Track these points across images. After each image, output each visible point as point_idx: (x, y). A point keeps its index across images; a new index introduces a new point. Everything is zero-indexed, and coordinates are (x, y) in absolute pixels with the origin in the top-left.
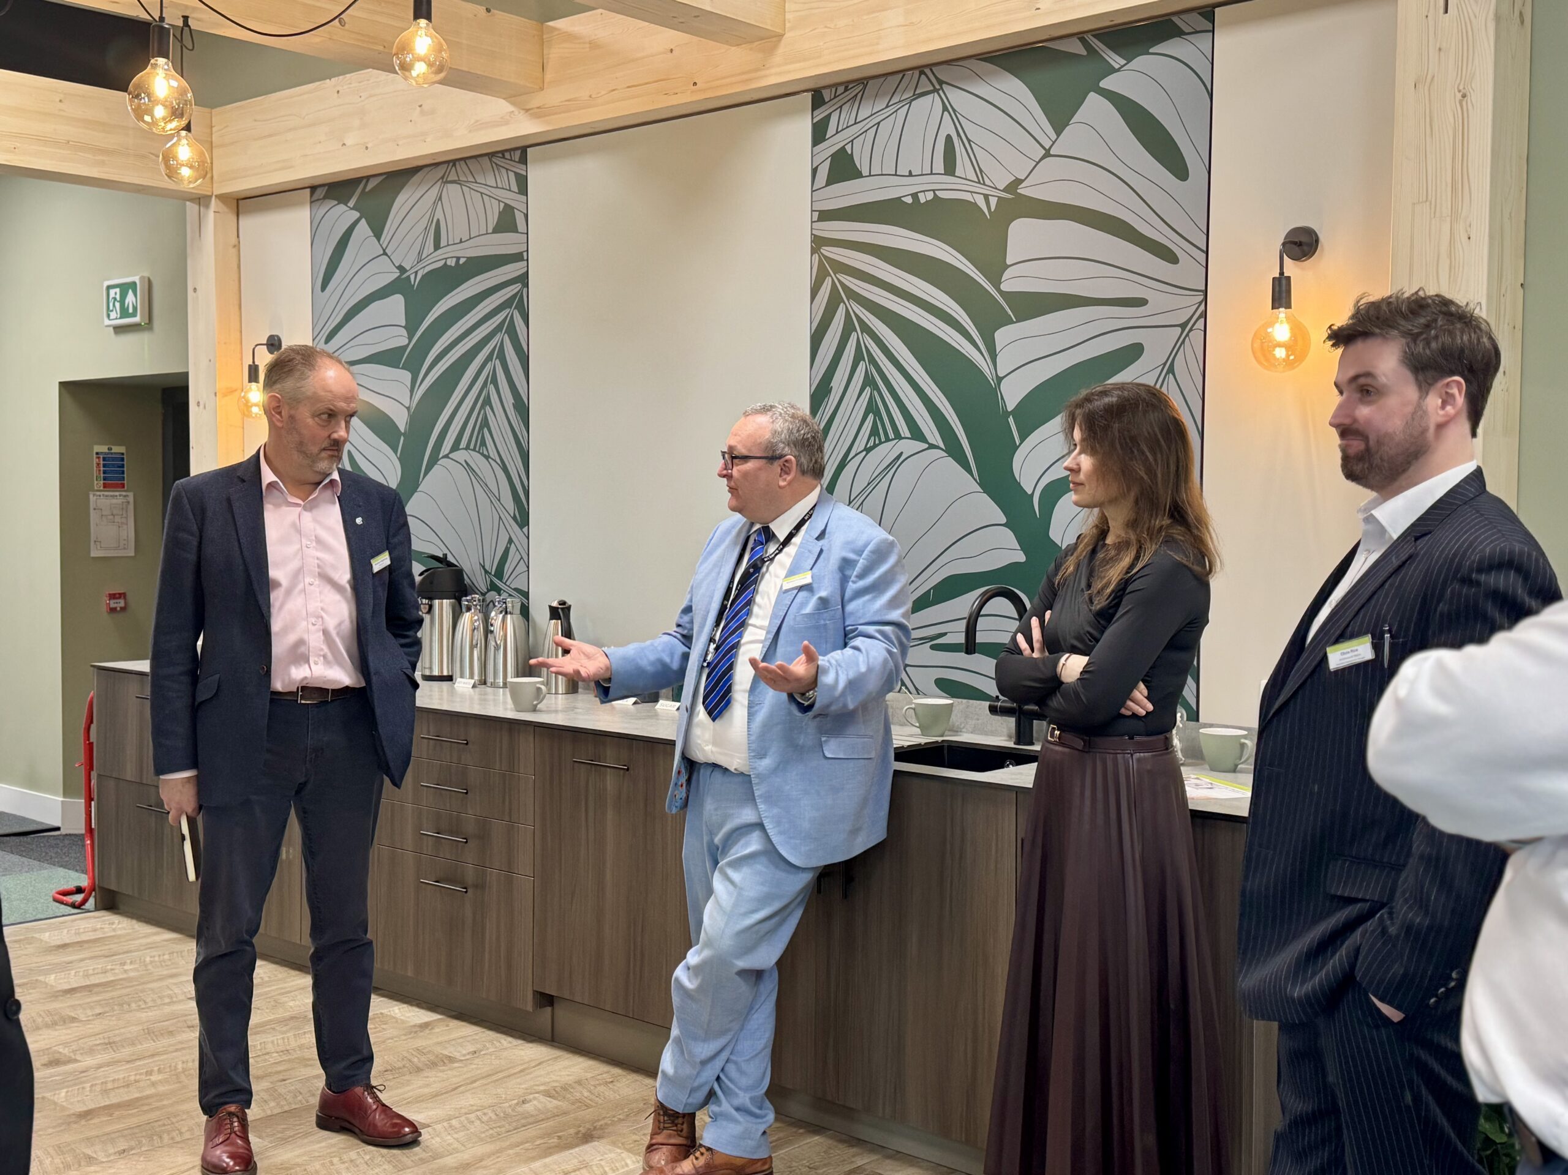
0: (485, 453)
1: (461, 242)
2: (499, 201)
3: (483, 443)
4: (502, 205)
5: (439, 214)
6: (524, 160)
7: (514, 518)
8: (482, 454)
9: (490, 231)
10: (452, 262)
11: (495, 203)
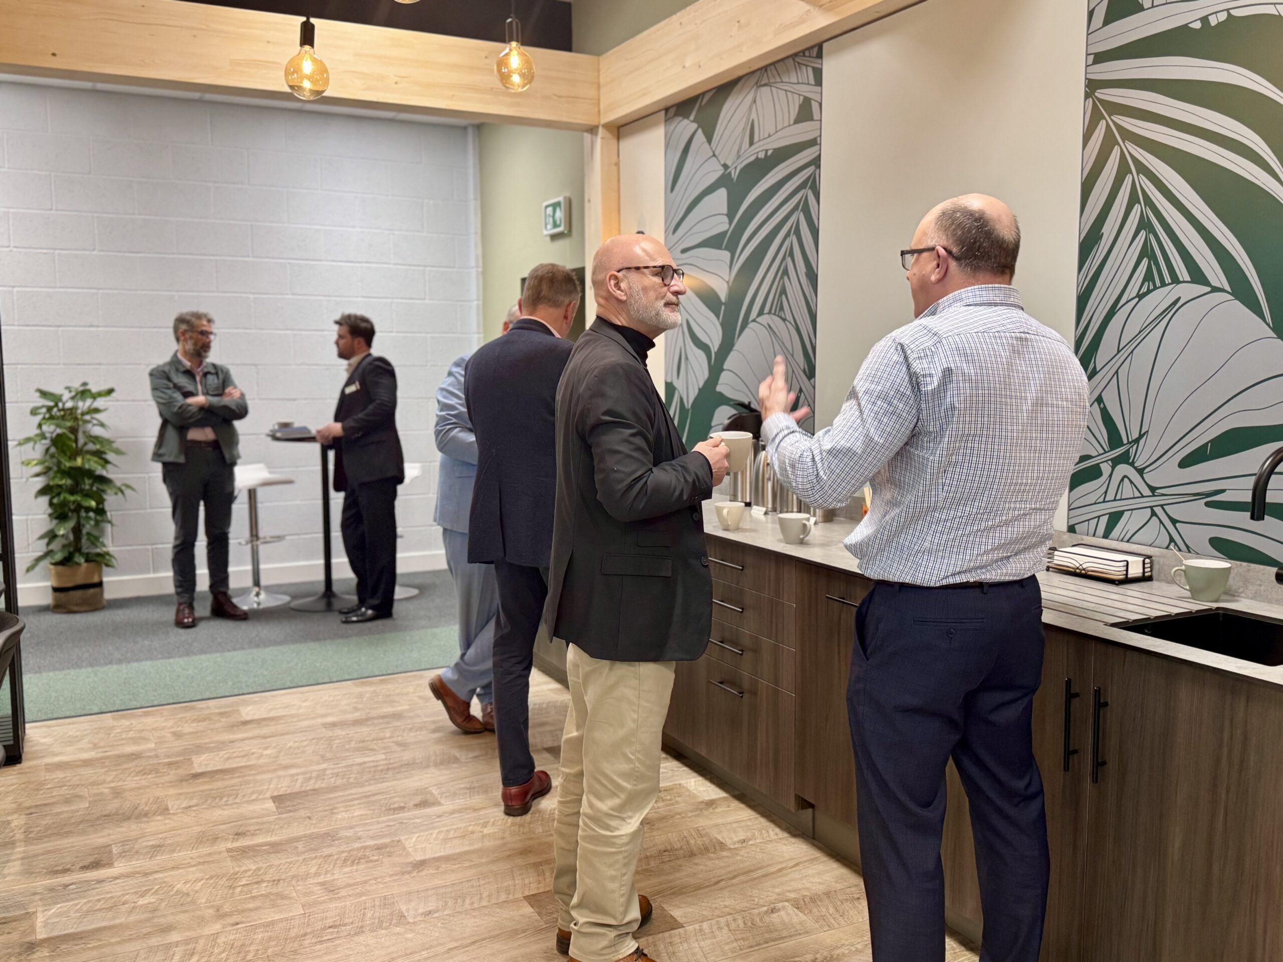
0: (783, 316)
1: (769, 136)
2: (800, 95)
3: (782, 309)
4: (802, 98)
5: (754, 116)
6: (820, 55)
7: (804, 371)
8: (781, 317)
9: (792, 122)
10: (762, 155)
11: (796, 96)
